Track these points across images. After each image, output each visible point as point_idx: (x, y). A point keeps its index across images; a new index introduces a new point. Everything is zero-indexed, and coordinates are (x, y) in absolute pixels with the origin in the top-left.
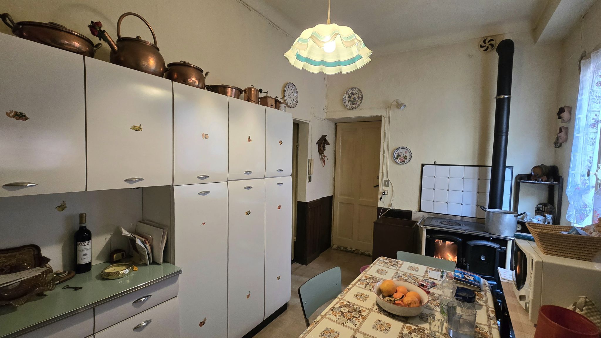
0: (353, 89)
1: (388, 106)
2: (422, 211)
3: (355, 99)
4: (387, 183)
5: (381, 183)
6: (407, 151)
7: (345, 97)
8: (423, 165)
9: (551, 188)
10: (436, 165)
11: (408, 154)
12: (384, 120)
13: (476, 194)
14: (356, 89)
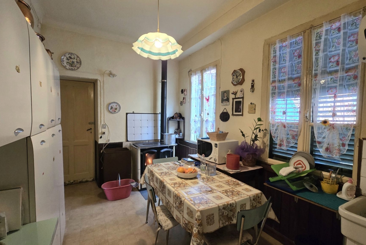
0: (72, 54)
1: (103, 74)
2: (129, 141)
3: (73, 62)
4: (104, 126)
5: (100, 126)
6: (117, 105)
7: (64, 59)
8: (127, 114)
9: (179, 122)
10: (134, 113)
11: (118, 107)
12: (100, 83)
13: (153, 128)
14: (75, 55)
